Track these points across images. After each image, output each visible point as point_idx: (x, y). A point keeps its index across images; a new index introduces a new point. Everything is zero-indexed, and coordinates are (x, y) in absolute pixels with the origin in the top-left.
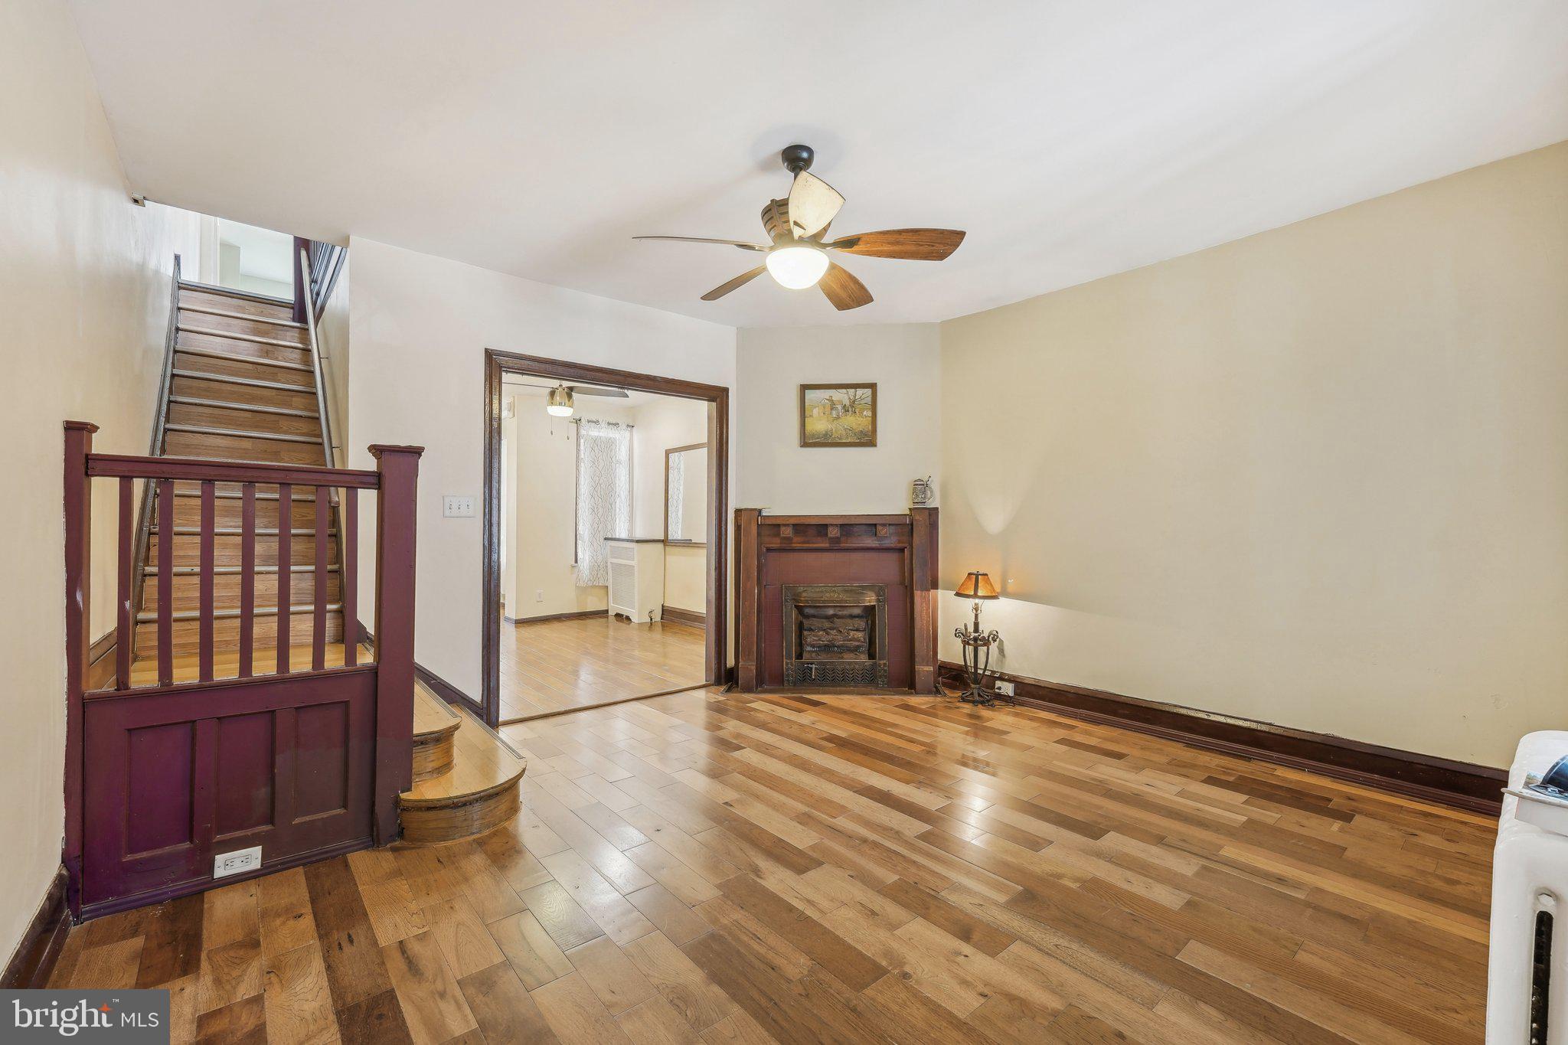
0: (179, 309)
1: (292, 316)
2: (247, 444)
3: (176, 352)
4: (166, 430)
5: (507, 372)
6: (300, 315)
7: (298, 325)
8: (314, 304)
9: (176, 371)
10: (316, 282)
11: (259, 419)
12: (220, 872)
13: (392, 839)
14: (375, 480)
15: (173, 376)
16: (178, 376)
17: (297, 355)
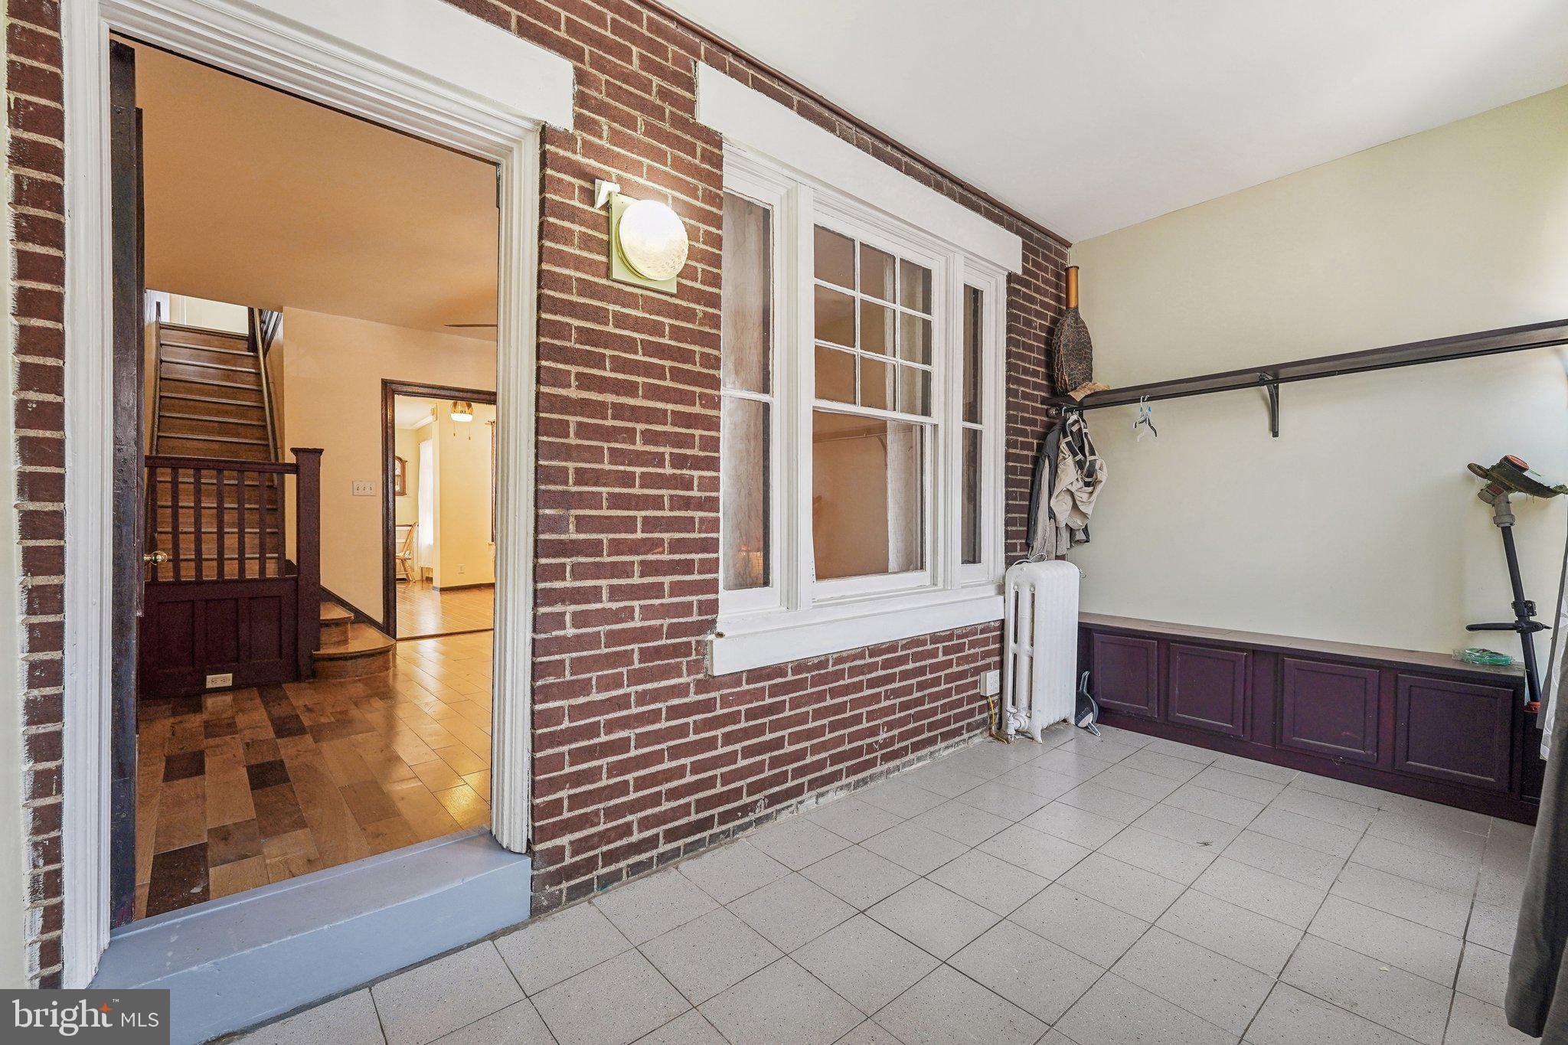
0: (161, 345)
1: (247, 346)
2: (216, 446)
3: (161, 379)
4: (159, 437)
5: (398, 394)
6: (253, 347)
7: (252, 354)
8: (263, 340)
9: (163, 394)
10: (264, 322)
11: (224, 428)
12: (209, 685)
13: (307, 677)
14: (294, 469)
15: (161, 397)
16: (164, 397)
17: (252, 378)
